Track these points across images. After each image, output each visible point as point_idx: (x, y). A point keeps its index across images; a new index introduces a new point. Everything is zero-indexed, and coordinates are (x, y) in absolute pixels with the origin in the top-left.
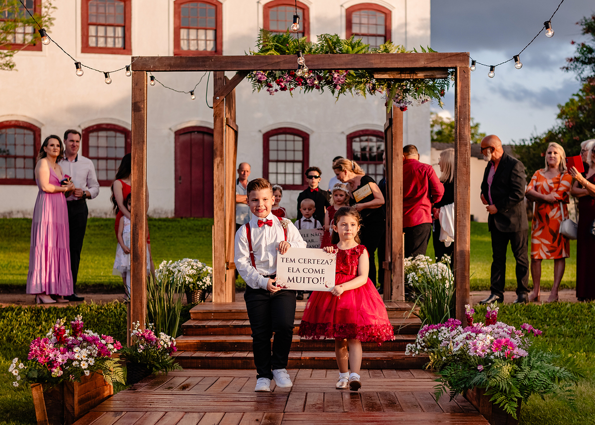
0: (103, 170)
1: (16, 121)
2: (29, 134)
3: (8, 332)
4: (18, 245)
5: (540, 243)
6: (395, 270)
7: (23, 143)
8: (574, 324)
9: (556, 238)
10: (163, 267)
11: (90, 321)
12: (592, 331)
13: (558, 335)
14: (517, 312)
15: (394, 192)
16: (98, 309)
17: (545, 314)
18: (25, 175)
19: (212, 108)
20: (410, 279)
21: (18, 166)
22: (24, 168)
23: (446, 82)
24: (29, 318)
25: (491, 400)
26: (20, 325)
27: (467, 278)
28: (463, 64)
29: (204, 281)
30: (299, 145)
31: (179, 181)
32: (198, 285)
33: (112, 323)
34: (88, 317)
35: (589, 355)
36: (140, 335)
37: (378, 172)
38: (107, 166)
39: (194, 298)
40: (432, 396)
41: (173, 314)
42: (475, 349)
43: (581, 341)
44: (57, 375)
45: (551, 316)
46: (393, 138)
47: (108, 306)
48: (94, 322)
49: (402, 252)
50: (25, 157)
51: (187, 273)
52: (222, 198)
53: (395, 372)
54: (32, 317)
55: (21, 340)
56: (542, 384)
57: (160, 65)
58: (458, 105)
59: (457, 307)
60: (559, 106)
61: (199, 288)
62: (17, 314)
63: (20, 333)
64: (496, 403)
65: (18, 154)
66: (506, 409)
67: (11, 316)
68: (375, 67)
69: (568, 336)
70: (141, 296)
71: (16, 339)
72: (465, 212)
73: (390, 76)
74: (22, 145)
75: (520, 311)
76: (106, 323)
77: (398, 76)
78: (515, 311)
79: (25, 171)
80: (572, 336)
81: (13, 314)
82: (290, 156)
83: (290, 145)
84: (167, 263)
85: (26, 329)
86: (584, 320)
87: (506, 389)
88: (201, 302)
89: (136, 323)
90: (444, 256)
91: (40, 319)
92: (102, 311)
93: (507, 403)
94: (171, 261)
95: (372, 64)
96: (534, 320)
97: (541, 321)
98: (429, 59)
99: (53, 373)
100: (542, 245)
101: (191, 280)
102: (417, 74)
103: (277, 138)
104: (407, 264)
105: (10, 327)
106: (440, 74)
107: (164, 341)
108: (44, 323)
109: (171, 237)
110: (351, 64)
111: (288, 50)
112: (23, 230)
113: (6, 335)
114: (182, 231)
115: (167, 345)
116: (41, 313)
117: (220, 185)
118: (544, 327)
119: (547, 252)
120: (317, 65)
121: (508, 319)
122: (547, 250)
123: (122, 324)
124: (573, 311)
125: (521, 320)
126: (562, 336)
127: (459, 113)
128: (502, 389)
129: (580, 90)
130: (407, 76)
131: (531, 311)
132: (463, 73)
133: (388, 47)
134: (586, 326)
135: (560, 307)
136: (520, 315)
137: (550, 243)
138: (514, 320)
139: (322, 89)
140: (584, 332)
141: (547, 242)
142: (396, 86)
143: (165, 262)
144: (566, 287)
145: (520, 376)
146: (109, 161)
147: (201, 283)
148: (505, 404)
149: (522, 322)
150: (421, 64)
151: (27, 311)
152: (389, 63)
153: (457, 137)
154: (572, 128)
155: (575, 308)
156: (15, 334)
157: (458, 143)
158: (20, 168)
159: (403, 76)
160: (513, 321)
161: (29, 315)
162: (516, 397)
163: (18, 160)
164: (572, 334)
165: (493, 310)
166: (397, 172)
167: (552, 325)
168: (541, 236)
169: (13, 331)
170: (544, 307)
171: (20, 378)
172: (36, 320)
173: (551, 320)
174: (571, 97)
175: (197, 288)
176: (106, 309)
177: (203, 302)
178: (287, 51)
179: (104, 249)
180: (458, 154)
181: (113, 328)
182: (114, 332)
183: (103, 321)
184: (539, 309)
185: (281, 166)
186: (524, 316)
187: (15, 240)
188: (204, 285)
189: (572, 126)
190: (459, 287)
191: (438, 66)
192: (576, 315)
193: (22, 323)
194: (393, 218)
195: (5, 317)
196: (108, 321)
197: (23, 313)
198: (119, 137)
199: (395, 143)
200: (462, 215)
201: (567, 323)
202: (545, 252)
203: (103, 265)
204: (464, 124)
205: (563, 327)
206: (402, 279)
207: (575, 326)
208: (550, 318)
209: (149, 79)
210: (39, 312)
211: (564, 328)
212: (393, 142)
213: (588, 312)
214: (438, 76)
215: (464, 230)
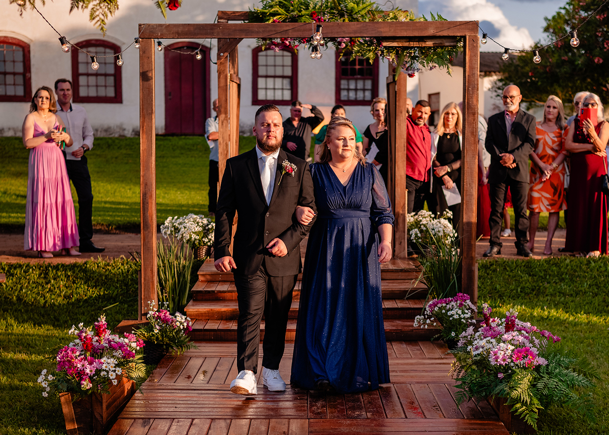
0: (93, 86)
1: (5, 37)
2: (18, 50)
3: (18, 291)
4: (13, 169)
5: (540, 196)
6: (398, 227)
7: (12, 60)
8: (574, 281)
9: (557, 192)
10: (169, 223)
11: (98, 279)
12: (591, 290)
13: (558, 294)
14: (517, 268)
15: (398, 149)
16: (105, 265)
17: (544, 270)
18: (15, 92)
19: (216, 63)
20: (412, 236)
21: (8, 82)
22: (14, 84)
23: (454, 50)
24: (38, 276)
25: (512, 410)
26: (29, 283)
27: (473, 246)
28: (473, 33)
29: (210, 237)
30: (288, 60)
31: (169, 97)
32: (204, 242)
33: (120, 281)
34: (96, 275)
35: (589, 318)
36: (156, 316)
37: (366, 88)
38: (97, 82)
39: (199, 254)
40: (448, 390)
41: (183, 280)
42: (497, 358)
43: (581, 301)
44: (87, 388)
45: (550, 273)
46: (397, 95)
47: (115, 262)
48: (102, 280)
49: (405, 208)
50: (14, 74)
51: (193, 230)
52: (226, 155)
53: (405, 346)
54: (40, 275)
55: (31, 300)
56: (562, 393)
57: (167, 33)
58: (467, 74)
59: (463, 275)
60: (546, 19)
61: (205, 244)
62: (25, 272)
63: (29, 292)
64: (517, 414)
65: (8, 70)
66: (527, 420)
67: (20, 274)
68: (384, 35)
69: (568, 295)
70: (151, 264)
71: (26, 299)
72: (473, 182)
73: (398, 44)
74: (11, 61)
75: (520, 267)
76: (114, 281)
77: (406, 44)
78: (516, 267)
79: (15, 88)
80: (571, 295)
81: (21, 271)
82: (279, 72)
83: (279, 61)
84: (173, 219)
85: (36, 288)
86: (583, 277)
87: (527, 400)
88: (207, 258)
89: (151, 302)
90: (446, 211)
91: (49, 277)
92: (110, 268)
93: (528, 414)
94: (176, 217)
95: (381, 32)
96: (535, 277)
97: (541, 278)
98: (438, 27)
99: (82, 386)
100: (543, 199)
101: (197, 237)
102: (426, 42)
103: (266, 53)
104: (409, 220)
105: (19, 286)
106: (449, 42)
107: (180, 322)
108: (52, 281)
109: (164, 157)
110: (361, 32)
111: (293, 6)
112: (16, 151)
113: (16, 295)
114: (174, 150)
115: (183, 325)
116: (49, 270)
117: (225, 142)
118: (545, 285)
119: (548, 205)
120: (326, 33)
121: (509, 276)
122: (548, 203)
123: (130, 283)
124: (572, 267)
125: (522, 277)
126: (562, 295)
127: (468, 82)
128: (523, 401)
129: (567, 3)
130: (416, 44)
131: (531, 267)
132: (472, 42)
133: (396, 14)
134: (586, 284)
135: (559, 262)
136: (521, 272)
137: (550, 197)
138: (515, 277)
139: (326, 45)
140: (584, 291)
141: (548, 196)
142: (405, 54)
143: (170, 218)
144: (559, 226)
145: (540, 385)
146: (99, 77)
147: (206, 240)
148: (526, 415)
149: (523, 279)
150: (431, 32)
151: (36, 267)
152: (398, 31)
153: (465, 106)
154: (560, 48)
155: (575, 264)
156: (25, 293)
157: (466, 113)
158: (10, 85)
159: (412, 44)
160: (514, 279)
161: (37, 273)
162: (536, 408)
163: (8, 76)
164: (572, 292)
165: (512, 315)
166: (400, 129)
167: (552, 282)
168: (542, 189)
169: (22, 291)
170: (544, 263)
171: (49, 389)
172: (45, 278)
173: (551, 278)
174: (558, 10)
175: (202, 244)
176: (113, 266)
177: (208, 258)
178: (291, 8)
179: (98, 172)
180: (466, 123)
181: (121, 286)
182: (122, 290)
183: (111, 279)
184: (540, 265)
185: (270, 82)
186: (524, 273)
187: (9, 162)
188: (209, 241)
189: (561, 46)
190: (465, 255)
191: (447, 35)
192: (575, 271)
193: (31, 281)
194: (396, 174)
195: (13, 274)
196: (116, 279)
197: (31, 270)
198: (108, 53)
199: (399, 100)
200: (470, 184)
201: (567, 281)
202: (545, 205)
203: (99, 193)
204: (473, 93)
205: (562, 284)
206: (405, 235)
207: (574, 283)
208: (550, 275)
209: (156, 44)
210: (47, 270)
211: (564, 286)
212: (397, 99)
213: (587, 268)
214: (447, 44)
215: (471, 199)
